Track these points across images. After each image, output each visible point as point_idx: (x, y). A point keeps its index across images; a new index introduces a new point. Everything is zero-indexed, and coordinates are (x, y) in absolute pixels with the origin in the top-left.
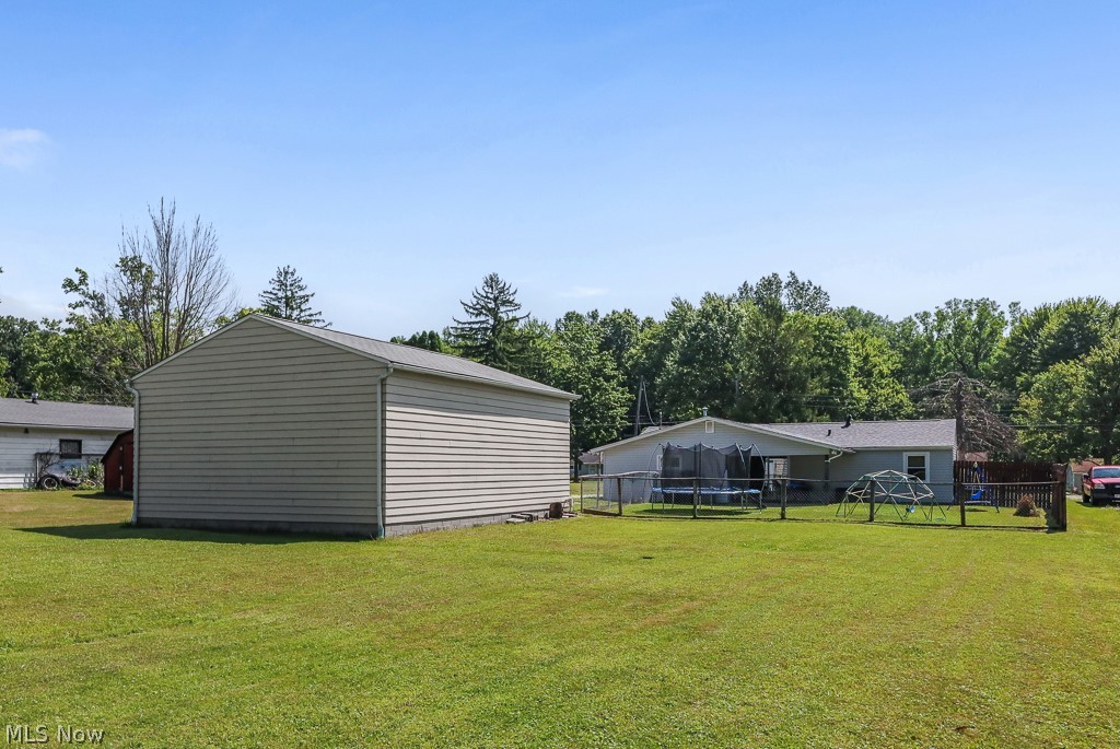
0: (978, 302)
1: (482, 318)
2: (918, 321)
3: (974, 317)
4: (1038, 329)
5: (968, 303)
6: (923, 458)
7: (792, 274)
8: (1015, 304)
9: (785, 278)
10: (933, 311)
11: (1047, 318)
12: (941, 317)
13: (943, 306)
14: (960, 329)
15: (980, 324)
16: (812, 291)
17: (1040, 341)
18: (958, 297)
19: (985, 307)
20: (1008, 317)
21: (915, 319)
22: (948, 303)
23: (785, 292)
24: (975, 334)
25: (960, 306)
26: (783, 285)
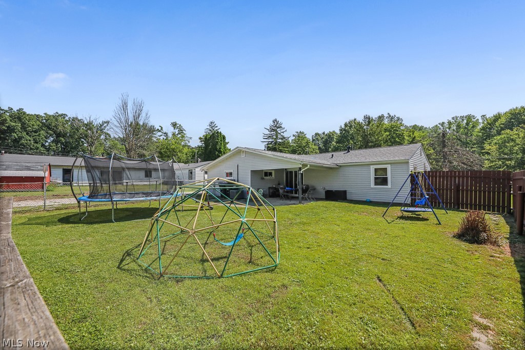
0: (467, 116)
1: (272, 133)
2: (440, 126)
3: (465, 121)
4: (495, 123)
5: (462, 117)
6: (386, 169)
7: (389, 114)
8: (484, 116)
9: (386, 115)
10: (446, 122)
11: (500, 118)
12: (450, 123)
13: (450, 119)
14: (459, 126)
15: (467, 124)
16: (396, 119)
17: (497, 127)
18: (457, 115)
19: (469, 118)
20: (480, 121)
21: (439, 125)
22: (453, 118)
23: (386, 120)
24: (465, 128)
25: (458, 118)
26: (385, 118)
